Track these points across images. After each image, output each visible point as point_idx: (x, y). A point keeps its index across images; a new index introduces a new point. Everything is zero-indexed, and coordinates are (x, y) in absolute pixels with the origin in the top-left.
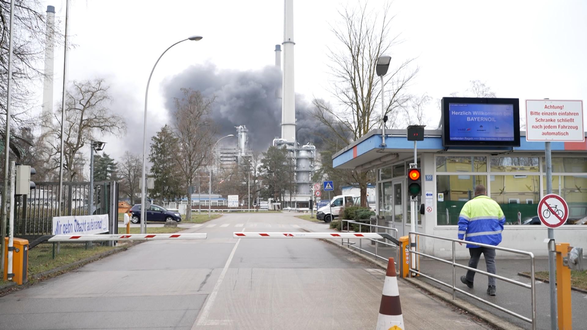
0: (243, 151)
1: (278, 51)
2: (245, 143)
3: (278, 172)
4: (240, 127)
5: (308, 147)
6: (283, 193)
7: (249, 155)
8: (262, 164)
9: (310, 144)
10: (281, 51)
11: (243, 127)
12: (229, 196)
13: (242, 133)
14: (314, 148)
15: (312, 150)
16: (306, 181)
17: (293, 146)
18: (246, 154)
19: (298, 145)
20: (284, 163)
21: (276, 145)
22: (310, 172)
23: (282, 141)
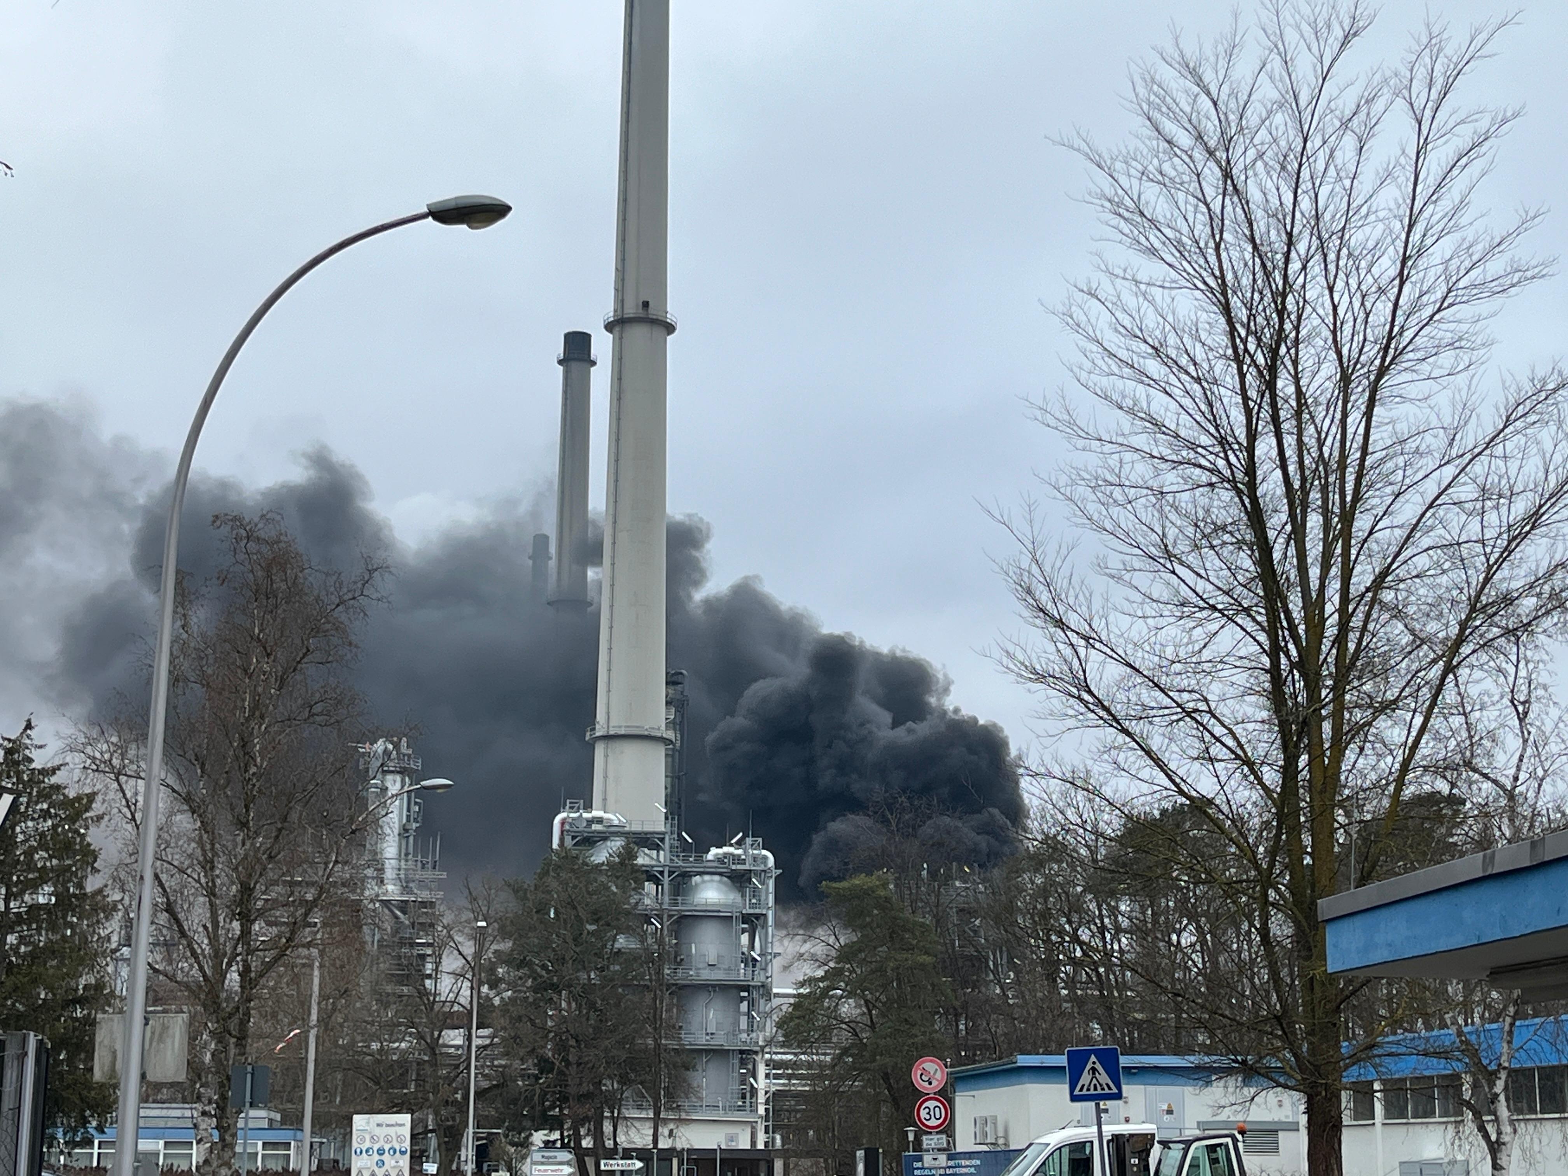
0: (389, 874)
1: (574, 365)
2: (404, 831)
3: (589, 988)
4: (380, 746)
5: (737, 859)
6: (614, 1102)
7: (424, 895)
8: (506, 946)
9: (749, 841)
10: (594, 363)
11: (397, 746)
12: (359, 1121)
13: (389, 777)
14: (765, 858)
15: (758, 874)
16: (720, 1041)
17: (658, 848)
18: (406, 889)
19: (685, 847)
20: (622, 942)
21: (569, 842)
22: (746, 988)
23: (600, 821)
